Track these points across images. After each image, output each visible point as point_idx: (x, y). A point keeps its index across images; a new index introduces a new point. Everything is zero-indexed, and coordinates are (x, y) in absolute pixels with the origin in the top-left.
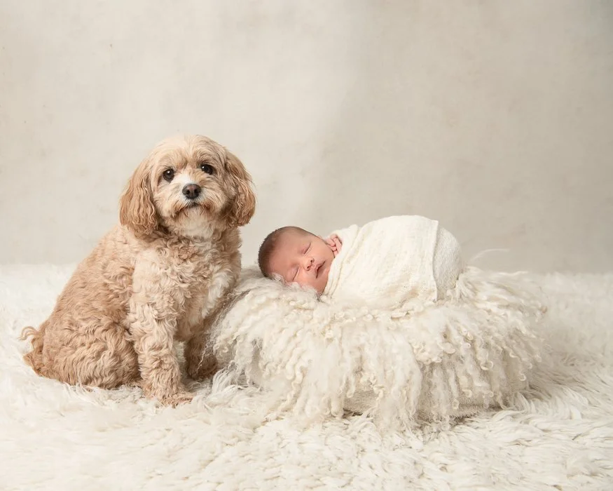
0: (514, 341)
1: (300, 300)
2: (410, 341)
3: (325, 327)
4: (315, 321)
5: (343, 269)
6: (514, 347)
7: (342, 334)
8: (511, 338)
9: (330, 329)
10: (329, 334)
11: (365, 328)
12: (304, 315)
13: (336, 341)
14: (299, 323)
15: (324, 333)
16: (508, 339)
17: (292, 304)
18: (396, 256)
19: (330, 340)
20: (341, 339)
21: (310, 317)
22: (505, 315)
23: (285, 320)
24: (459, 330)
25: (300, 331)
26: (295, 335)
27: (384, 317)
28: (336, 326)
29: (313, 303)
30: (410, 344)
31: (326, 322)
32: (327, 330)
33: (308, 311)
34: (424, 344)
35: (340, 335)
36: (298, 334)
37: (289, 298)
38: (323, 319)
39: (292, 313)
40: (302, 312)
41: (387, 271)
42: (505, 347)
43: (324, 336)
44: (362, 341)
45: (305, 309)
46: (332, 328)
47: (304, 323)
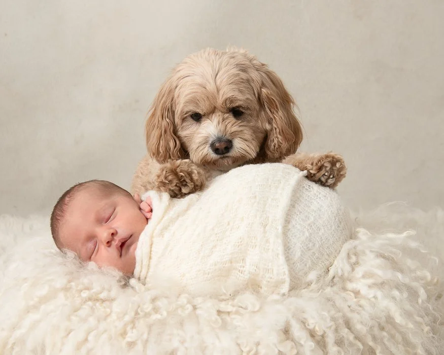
0: (385, 334)
1: (96, 288)
2: (239, 342)
3: (126, 325)
4: (114, 316)
5: (154, 246)
6: (385, 341)
7: (149, 334)
8: (382, 329)
9: (132, 328)
10: (131, 336)
11: (181, 324)
12: (101, 309)
13: (139, 347)
14: (92, 321)
15: (124, 334)
16: (376, 331)
17: (85, 294)
18: (229, 224)
19: (131, 344)
20: (147, 341)
21: (108, 310)
22: (375, 297)
23: (73, 318)
24: (304, 323)
25: (93, 334)
26: (86, 340)
27: (207, 309)
28: (141, 324)
29: (115, 290)
30: (238, 345)
31: (127, 318)
32: (128, 328)
33: (107, 303)
34: (258, 344)
35: (145, 336)
36: (90, 338)
37: (80, 287)
38: (125, 314)
39: (84, 306)
40: (98, 304)
41: (215, 247)
42: (371, 343)
43: (124, 338)
44: (176, 343)
45: (103, 301)
46: (136, 325)
47: (99, 321)
